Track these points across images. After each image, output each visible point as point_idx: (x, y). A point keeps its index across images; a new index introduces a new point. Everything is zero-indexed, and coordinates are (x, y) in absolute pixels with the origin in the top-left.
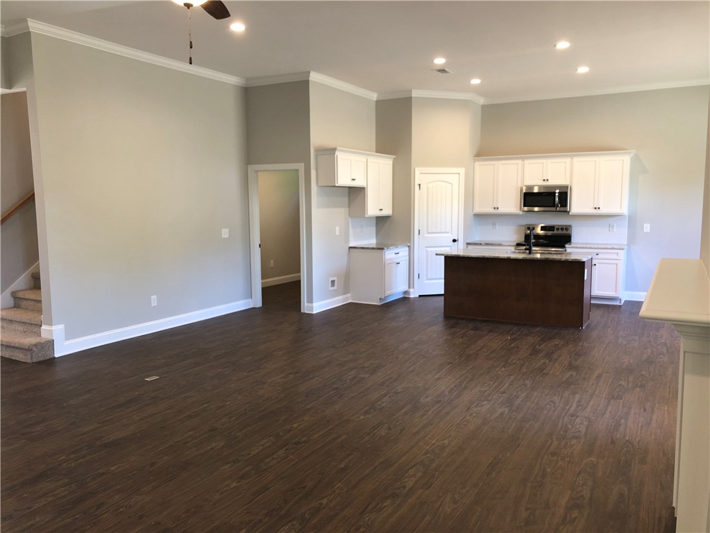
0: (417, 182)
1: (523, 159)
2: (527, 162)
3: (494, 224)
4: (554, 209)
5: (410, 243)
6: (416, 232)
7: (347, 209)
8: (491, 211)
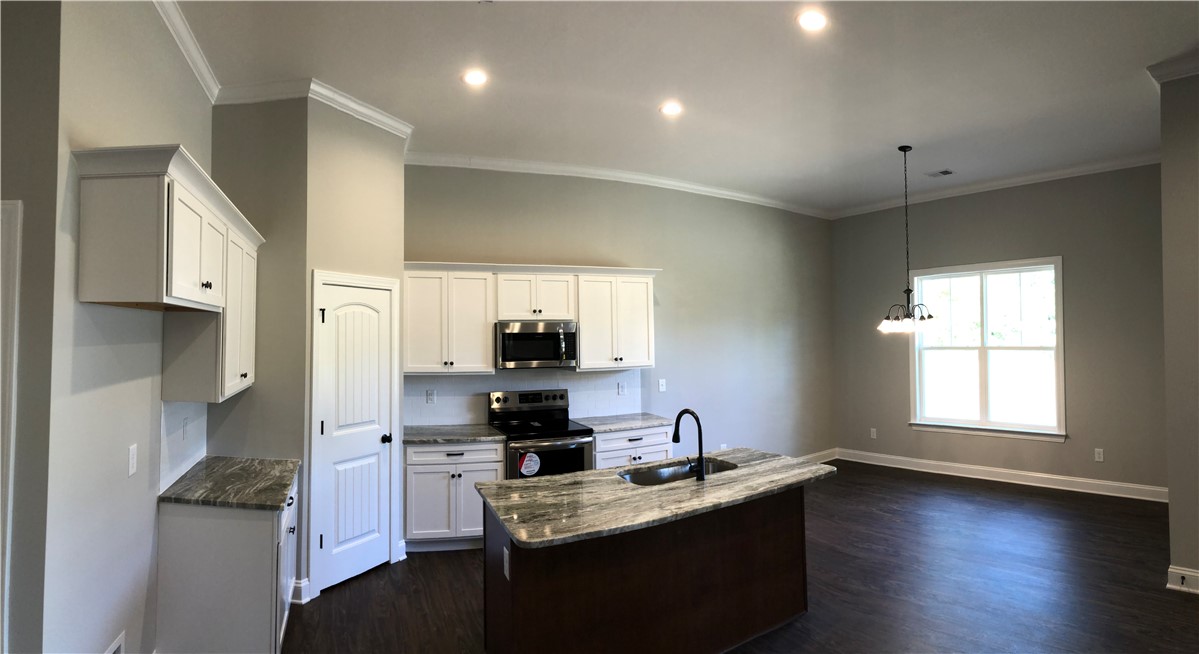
0: (317, 306)
1: (495, 271)
2: (502, 277)
3: (429, 394)
4: (556, 363)
5: (301, 457)
6: (316, 428)
7: (158, 379)
8: (439, 368)
